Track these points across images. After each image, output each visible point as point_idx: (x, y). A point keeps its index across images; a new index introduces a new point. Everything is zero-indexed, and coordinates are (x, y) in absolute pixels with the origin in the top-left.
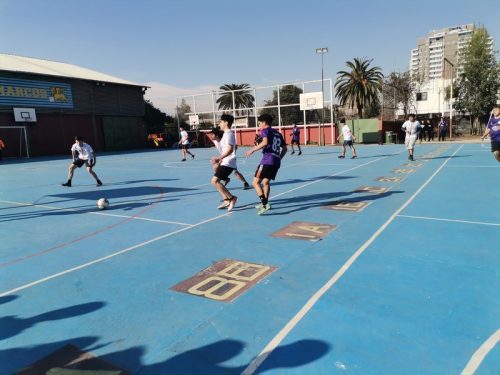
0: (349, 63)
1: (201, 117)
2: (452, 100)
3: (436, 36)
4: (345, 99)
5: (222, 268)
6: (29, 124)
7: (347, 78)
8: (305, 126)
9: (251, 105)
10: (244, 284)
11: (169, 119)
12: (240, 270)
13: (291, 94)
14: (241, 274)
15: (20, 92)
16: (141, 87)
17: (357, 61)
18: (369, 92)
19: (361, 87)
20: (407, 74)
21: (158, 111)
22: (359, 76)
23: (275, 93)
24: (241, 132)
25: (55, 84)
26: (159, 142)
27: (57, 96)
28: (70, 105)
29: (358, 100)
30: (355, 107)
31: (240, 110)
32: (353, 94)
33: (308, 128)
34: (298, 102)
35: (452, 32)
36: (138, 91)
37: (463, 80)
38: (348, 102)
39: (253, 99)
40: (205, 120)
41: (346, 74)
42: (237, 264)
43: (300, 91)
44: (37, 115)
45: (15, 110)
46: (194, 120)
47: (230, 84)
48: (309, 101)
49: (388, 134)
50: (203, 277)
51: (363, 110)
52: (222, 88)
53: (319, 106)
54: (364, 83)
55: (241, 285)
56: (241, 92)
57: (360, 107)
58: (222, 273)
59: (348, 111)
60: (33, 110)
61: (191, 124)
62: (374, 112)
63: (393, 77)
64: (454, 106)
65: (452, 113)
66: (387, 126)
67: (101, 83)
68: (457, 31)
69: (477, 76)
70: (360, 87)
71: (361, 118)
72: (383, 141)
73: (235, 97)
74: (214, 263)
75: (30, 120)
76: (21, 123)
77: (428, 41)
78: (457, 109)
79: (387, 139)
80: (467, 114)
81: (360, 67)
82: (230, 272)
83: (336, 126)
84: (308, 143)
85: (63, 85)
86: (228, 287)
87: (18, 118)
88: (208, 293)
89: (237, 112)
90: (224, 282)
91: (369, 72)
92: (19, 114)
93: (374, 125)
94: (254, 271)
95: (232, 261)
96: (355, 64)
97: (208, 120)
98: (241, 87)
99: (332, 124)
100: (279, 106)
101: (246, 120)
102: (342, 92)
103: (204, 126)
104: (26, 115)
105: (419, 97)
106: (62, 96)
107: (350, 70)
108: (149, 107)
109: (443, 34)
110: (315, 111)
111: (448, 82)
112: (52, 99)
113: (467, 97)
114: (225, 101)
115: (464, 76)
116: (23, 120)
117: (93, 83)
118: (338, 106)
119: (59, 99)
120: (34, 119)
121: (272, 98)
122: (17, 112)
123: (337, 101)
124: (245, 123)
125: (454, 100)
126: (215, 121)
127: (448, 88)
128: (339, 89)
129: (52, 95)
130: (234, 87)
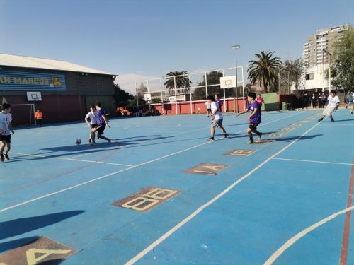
0: (258, 55)
1: (152, 95)
3: (321, 33)
4: (255, 80)
5: (147, 192)
6: (37, 103)
7: (256, 65)
8: (225, 99)
9: (188, 85)
10: (158, 201)
11: (131, 97)
13: (215, 77)
15: (32, 81)
16: (111, 76)
17: (262, 53)
18: (272, 75)
19: (266, 71)
20: (297, 63)
21: (123, 91)
22: (264, 63)
23: (204, 76)
24: (180, 104)
25: (54, 75)
26: (124, 113)
27: (56, 83)
28: (64, 89)
29: (264, 80)
30: (262, 85)
31: (181, 89)
32: (261, 76)
33: (227, 101)
34: (218, 82)
35: (333, 30)
36: (110, 78)
37: (338, 65)
38: (257, 82)
39: (189, 81)
40: (155, 97)
41: (255, 62)
43: (221, 75)
44: (42, 96)
46: (147, 97)
48: (226, 82)
49: (284, 104)
50: (133, 197)
51: (268, 88)
52: (168, 74)
53: (234, 85)
54: (268, 68)
56: (182, 77)
57: (266, 85)
59: (258, 88)
60: (40, 93)
61: (146, 100)
62: (275, 89)
63: (287, 63)
64: (332, 83)
65: (330, 87)
66: (282, 98)
67: (85, 73)
68: (337, 30)
69: (347, 61)
71: (267, 93)
72: (281, 108)
73: (178, 80)
75: (37, 100)
76: (31, 102)
77: (316, 38)
78: (334, 85)
79: (284, 107)
80: (342, 88)
81: (265, 57)
82: (151, 194)
84: (227, 111)
85: (60, 75)
87: (29, 98)
89: (178, 91)
91: (271, 61)
92: (30, 96)
93: (274, 98)
96: (261, 56)
97: (158, 97)
98: (181, 74)
99: (244, 98)
100: (206, 86)
101: (185, 96)
102: (253, 75)
103: (154, 101)
104: (34, 96)
105: (308, 77)
106: (59, 83)
107: (258, 60)
108: (117, 89)
109: (327, 32)
110: (231, 89)
111: (327, 66)
112: (52, 85)
113: (341, 76)
114: (170, 84)
115: (338, 61)
116: (33, 100)
117: (79, 74)
118: (250, 85)
119: (57, 85)
120: (40, 99)
121: (202, 81)
122: (29, 94)
123: (249, 82)
124: (183, 98)
125: (332, 79)
126: (162, 97)
127: (327, 71)
128: (251, 73)
129: (52, 82)
130: (177, 74)
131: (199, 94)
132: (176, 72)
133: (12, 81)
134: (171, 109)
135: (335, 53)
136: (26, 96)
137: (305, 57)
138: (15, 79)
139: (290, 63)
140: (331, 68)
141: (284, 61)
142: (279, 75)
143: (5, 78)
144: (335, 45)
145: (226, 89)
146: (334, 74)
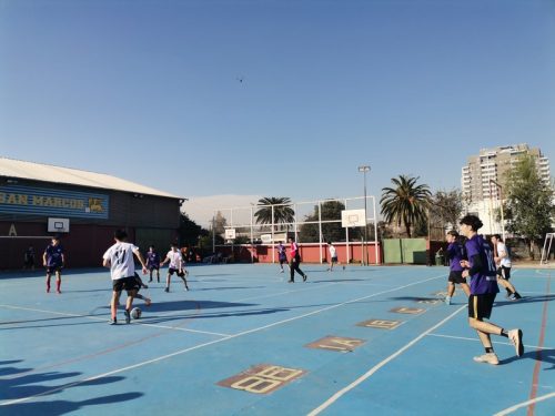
0: (394, 180)
1: (237, 230)
2: (504, 222)
3: (487, 154)
4: (391, 216)
5: (261, 370)
7: (394, 195)
8: (347, 243)
9: (291, 220)
10: (278, 383)
11: (205, 233)
12: (276, 372)
13: (333, 210)
14: (277, 375)
15: (58, 202)
16: (178, 200)
17: (402, 179)
18: (417, 209)
19: (408, 205)
20: (454, 195)
21: (193, 223)
22: (405, 193)
23: (317, 208)
25: (93, 195)
27: (94, 207)
28: (105, 216)
29: (405, 220)
30: (403, 224)
31: (279, 224)
32: (400, 211)
33: (351, 246)
34: (340, 218)
35: (503, 151)
36: (176, 203)
37: (513, 202)
38: (394, 219)
39: (293, 213)
40: (242, 234)
41: (392, 191)
42: (273, 368)
43: (341, 207)
44: (71, 225)
45: (50, 220)
46: (230, 235)
47: (270, 197)
48: (351, 218)
49: (437, 255)
50: (243, 377)
51: (411, 229)
52: (260, 201)
53: (362, 223)
54: (411, 200)
55: (276, 383)
56: (281, 207)
57: (408, 225)
58: (261, 374)
59: (396, 228)
60: (68, 220)
61: (227, 237)
62: (422, 232)
63: (439, 195)
64: (506, 228)
65: (505, 234)
66: (434, 246)
67: (139, 194)
68: (509, 151)
69: (527, 198)
70: (406, 203)
71: (410, 236)
72: (432, 262)
73: (274, 211)
74: (252, 366)
75: (62, 231)
76: (53, 234)
77: (479, 159)
78: (510, 231)
79: (438, 261)
80: (523, 237)
81: (406, 184)
82: (267, 374)
83: (381, 245)
84: (351, 261)
85: (101, 196)
86: (265, 384)
87: (51, 228)
88: (248, 388)
89: (276, 228)
90: (261, 381)
91: (415, 190)
92: (53, 224)
93: (422, 244)
94: (288, 373)
95: (269, 365)
96: (400, 180)
97: (246, 234)
98: (280, 202)
99: (376, 242)
100: (320, 222)
101: (286, 235)
102: (389, 209)
103: (238, 240)
104: (59, 226)
106: (99, 207)
107: (395, 187)
108: (184, 219)
109: (494, 153)
110: (358, 228)
111: (497, 203)
112: (88, 210)
113: (519, 219)
114: (264, 215)
115: (513, 197)
116: (56, 230)
117: (131, 195)
118: (384, 223)
119: (96, 210)
120: (67, 229)
121: (313, 214)
122: (51, 222)
123: (383, 218)
124: (283, 238)
125: (506, 222)
126: (251, 236)
127: (498, 210)
128: (385, 205)
129: (88, 206)
130: (274, 201)
131: (309, 233)
132: (274, 199)
133: (30, 200)
134: (266, 254)
135: (507, 185)
136: (46, 225)
137: (464, 186)
138: (35, 198)
139: (443, 195)
140: (504, 207)
141: (434, 192)
142: (427, 212)
143: (20, 196)
144: (508, 173)
145: (349, 229)
146: (509, 215)
